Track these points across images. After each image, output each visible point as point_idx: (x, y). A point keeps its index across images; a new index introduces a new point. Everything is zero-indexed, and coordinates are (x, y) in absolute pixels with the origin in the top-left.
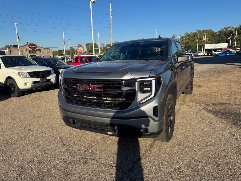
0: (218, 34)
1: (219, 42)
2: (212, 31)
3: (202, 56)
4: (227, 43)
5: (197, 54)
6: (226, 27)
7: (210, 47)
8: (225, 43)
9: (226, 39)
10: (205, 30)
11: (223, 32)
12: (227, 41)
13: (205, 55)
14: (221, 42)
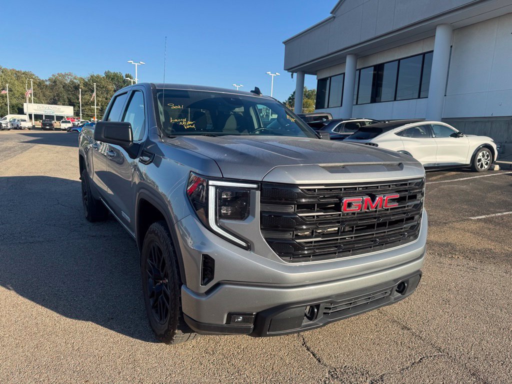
0: (50, 84)
1: (54, 102)
2: (34, 75)
3: (29, 129)
4: (70, 105)
5: (18, 125)
6: (63, 73)
7: (35, 110)
8: (67, 105)
9: (68, 98)
10: (17, 70)
11: (61, 83)
12: (70, 102)
13: (36, 127)
14: (59, 103)
